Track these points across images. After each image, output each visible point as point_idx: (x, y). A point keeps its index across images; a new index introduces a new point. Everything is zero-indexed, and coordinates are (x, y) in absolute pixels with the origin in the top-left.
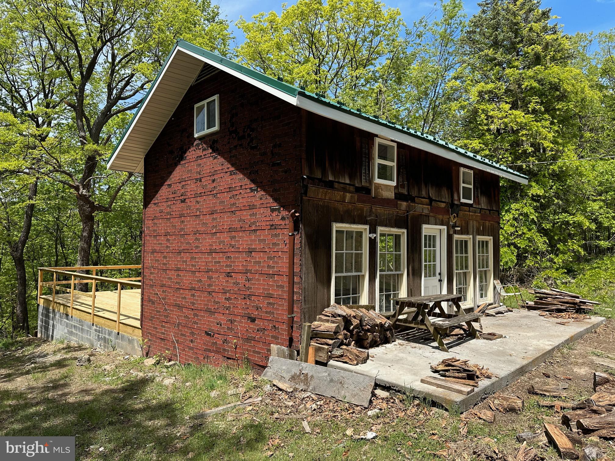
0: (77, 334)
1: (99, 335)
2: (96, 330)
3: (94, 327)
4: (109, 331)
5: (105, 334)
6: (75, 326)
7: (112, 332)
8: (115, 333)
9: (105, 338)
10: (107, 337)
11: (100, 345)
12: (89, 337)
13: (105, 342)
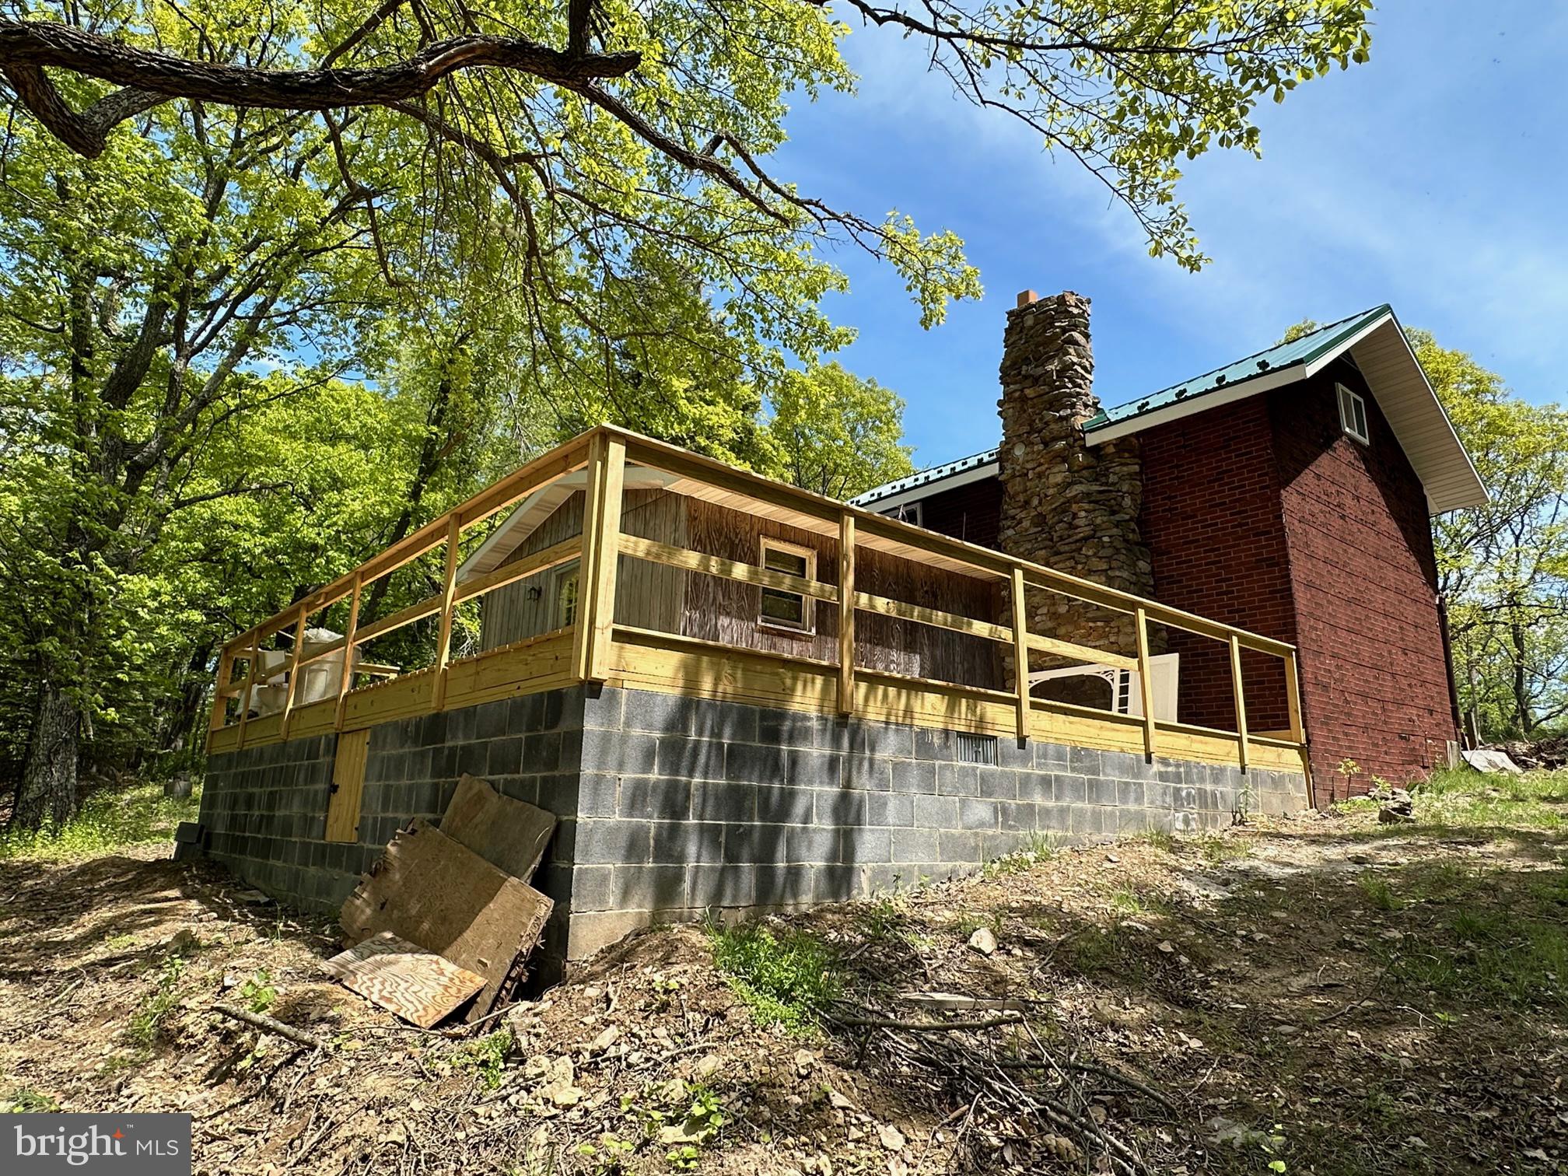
0: (1063, 811)
1: (1178, 791)
2: (1163, 776)
3: (1156, 767)
4: (1212, 768)
5: (1202, 780)
6: (1046, 782)
7: (1222, 770)
8: (1233, 769)
9: (1202, 793)
10: (1209, 787)
11: (1186, 821)
12: (1132, 807)
13: (1204, 804)
